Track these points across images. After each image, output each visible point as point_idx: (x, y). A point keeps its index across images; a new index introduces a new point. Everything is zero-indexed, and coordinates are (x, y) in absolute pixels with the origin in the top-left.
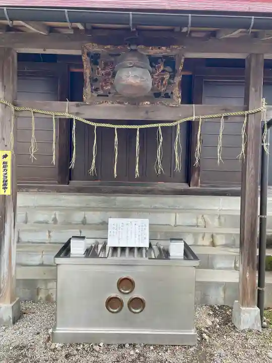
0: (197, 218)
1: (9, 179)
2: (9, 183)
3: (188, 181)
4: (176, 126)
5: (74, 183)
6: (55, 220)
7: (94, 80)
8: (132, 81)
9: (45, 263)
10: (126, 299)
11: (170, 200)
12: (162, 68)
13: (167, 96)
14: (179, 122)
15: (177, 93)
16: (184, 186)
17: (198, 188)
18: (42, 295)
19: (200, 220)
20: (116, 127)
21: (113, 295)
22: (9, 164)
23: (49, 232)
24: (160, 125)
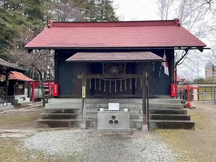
0: (135, 105)
1: (85, 93)
2: (85, 94)
3: (134, 94)
4: (125, 80)
5: (95, 95)
6: (91, 107)
7: (105, 69)
8: (114, 72)
9: (90, 118)
10: (114, 121)
11: (127, 100)
12: (121, 66)
13: (122, 72)
14: (125, 79)
15: (125, 72)
16: (132, 96)
17: (137, 96)
18: (91, 125)
19: (136, 106)
20: (110, 80)
21: (111, 120)
22: (85, 90)
23: (90, 110)
24: (121, 79)
